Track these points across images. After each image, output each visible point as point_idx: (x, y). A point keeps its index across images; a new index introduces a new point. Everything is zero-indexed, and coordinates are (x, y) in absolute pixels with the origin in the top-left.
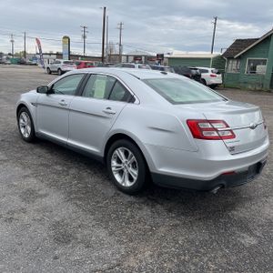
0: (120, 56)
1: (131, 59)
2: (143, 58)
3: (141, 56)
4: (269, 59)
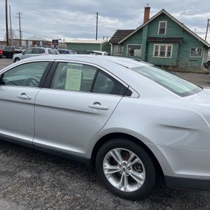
0: (20, 40)
1: (31, 43)
2: (41, 42)
3: (39, 41)
4: (143, 45)
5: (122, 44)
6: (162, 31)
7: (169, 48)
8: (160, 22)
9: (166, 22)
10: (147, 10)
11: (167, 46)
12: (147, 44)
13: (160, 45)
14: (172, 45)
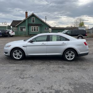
4: (26, 27)
5: (17, 26)
6: (33, 21)
7: (37, 28)
8: (32, 18)
9: (34, 18)
10: (26, 13)
11: (36, 27)
13: (33, 27)
14: (38, 27)
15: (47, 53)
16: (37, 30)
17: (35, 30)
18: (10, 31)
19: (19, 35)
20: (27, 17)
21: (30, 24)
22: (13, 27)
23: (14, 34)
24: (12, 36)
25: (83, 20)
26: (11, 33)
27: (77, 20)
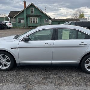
6: (32, 12)
7: (36, 19)
8: (31, 8)
9: (34, 8)
10: (25, 3)
12: (27, 17)
13: (32, 18)
15: (52, 60)
16: (36, 22)
17: (34, 22)
18: (7, 23)
19: (17, 27)
20: (26, 7)
21: (29, 15)
22: (10, 18)
23: (11, 26)
24: (10, 28)
25: (83, 12)
26: (8, 24)
27: (76, 12)
